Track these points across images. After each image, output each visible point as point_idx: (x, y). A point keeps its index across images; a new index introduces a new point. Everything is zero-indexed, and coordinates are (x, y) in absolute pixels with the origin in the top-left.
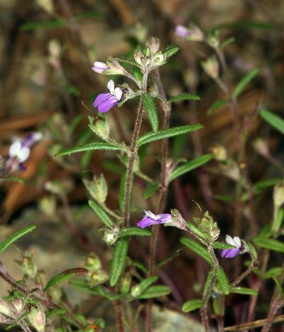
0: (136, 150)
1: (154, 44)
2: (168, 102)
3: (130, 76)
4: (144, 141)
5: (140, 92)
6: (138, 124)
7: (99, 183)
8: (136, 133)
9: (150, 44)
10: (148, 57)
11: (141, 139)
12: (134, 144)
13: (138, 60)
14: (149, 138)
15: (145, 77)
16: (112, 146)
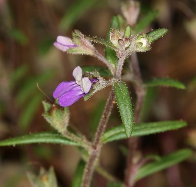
0: (99, 147)
1: (132, 9)
2: (144, 86)
3: (101, 58)
4: (111, 137)
5: (113, 81)
6: (105, 118)
7: (47, 179)
8: (102, 127)
9: (128, 9)
10: (127, 39)
11: (107, 135)
12: (98, 140)
13: (115, 42)
14: (117, 134)
15: (121, 62)
16: (69, 140)
